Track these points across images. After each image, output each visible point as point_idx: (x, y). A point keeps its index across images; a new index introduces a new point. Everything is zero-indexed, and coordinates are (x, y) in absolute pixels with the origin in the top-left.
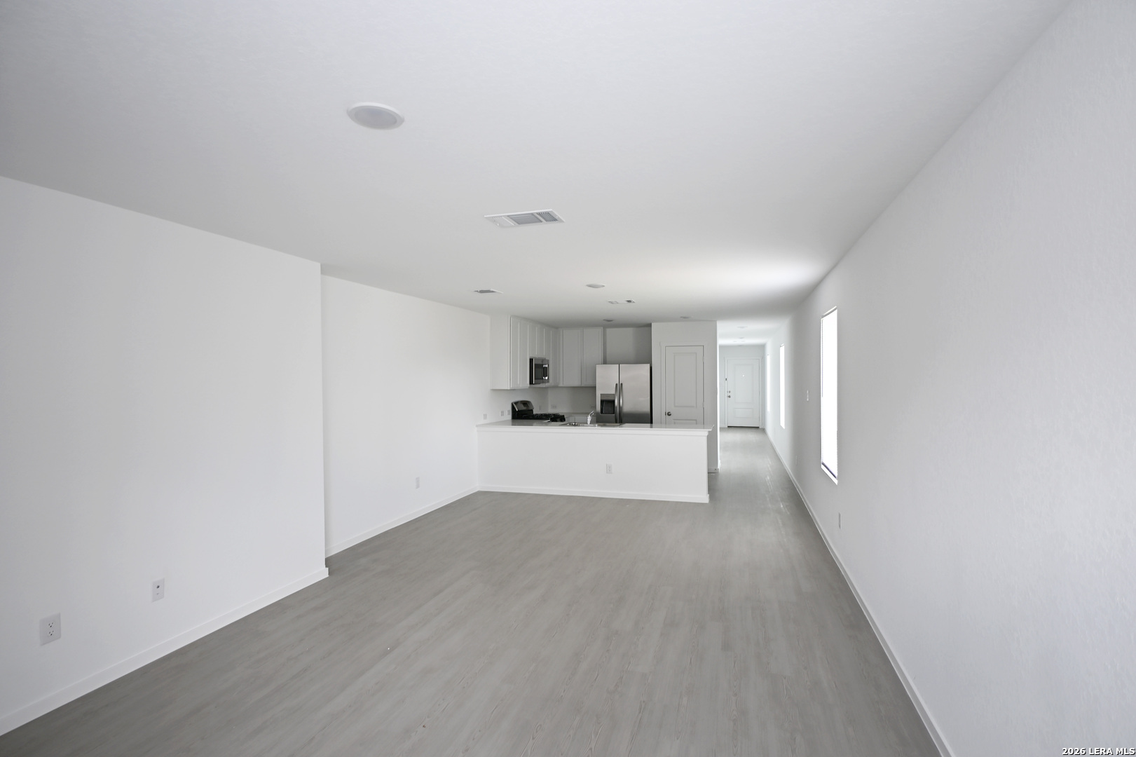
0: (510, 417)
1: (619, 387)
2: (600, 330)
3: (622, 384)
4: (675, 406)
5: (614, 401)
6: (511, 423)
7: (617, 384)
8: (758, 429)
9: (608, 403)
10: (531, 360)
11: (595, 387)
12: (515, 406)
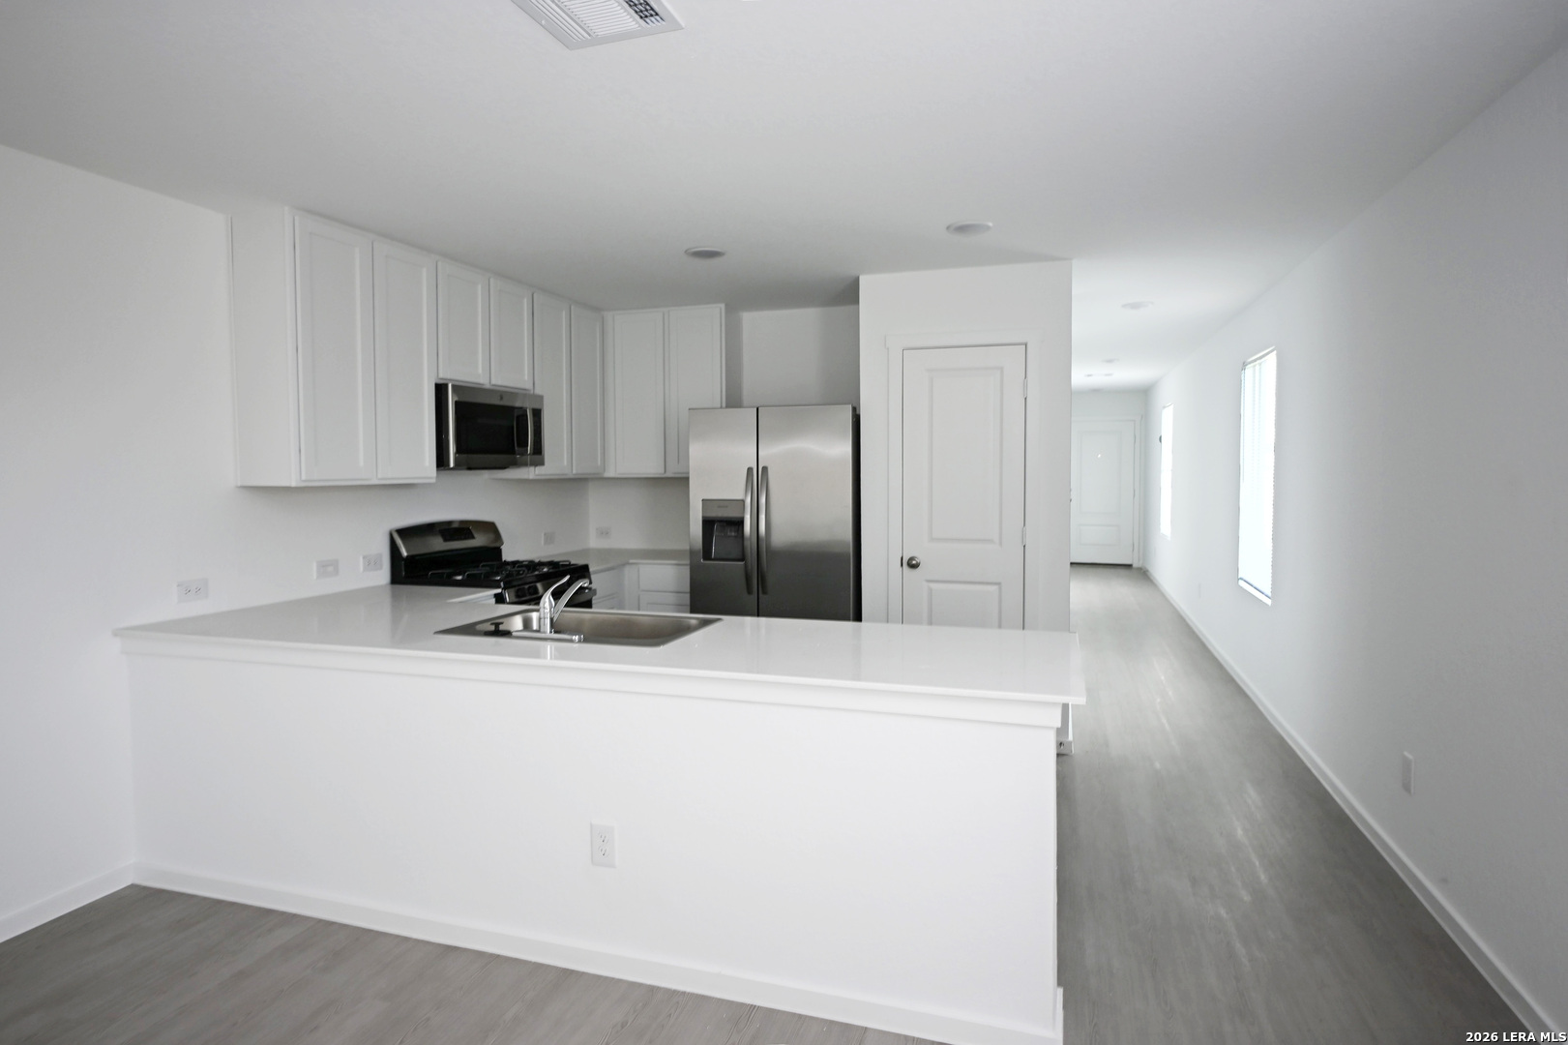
0: (383, 575)
1: (758, 478)
2: (715, 312)
3: (765, 469)
4: (932, 539)
5: (740, 523)
6: (386, 598)
7: (750, 470)
8: (1133, 571)
9: (722, 526)
10: (440, 390)
11: (688, 479)
12: (399, 541)
